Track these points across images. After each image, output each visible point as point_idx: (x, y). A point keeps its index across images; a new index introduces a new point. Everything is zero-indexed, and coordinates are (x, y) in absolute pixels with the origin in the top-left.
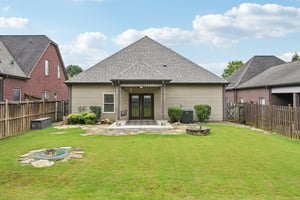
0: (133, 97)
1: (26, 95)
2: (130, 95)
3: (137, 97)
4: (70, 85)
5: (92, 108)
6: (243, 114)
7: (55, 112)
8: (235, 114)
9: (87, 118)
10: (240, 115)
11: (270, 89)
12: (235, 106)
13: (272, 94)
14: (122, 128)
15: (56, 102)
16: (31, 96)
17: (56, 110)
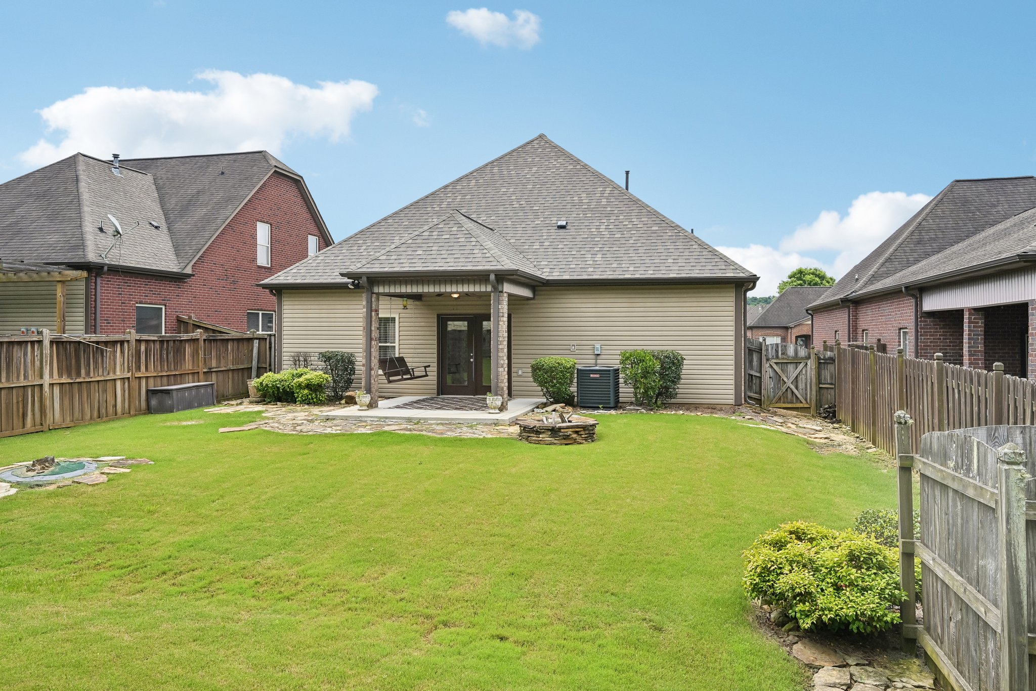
0: (452, 326)
1: (179, 321)
2: (442, 321)
3: (462, 326)
4: (279, 290)
5: (327, 358)
6: (831, 384)
7: (251, 368)
8: (804, 385)
9: (300, 386)
10: (821, 386)
11: (917, 298)
12: (806, 357)
13: (924, 315)
14: (360, 416)
15: (255, 341)
16: (193, 324)
17: (254, 363)
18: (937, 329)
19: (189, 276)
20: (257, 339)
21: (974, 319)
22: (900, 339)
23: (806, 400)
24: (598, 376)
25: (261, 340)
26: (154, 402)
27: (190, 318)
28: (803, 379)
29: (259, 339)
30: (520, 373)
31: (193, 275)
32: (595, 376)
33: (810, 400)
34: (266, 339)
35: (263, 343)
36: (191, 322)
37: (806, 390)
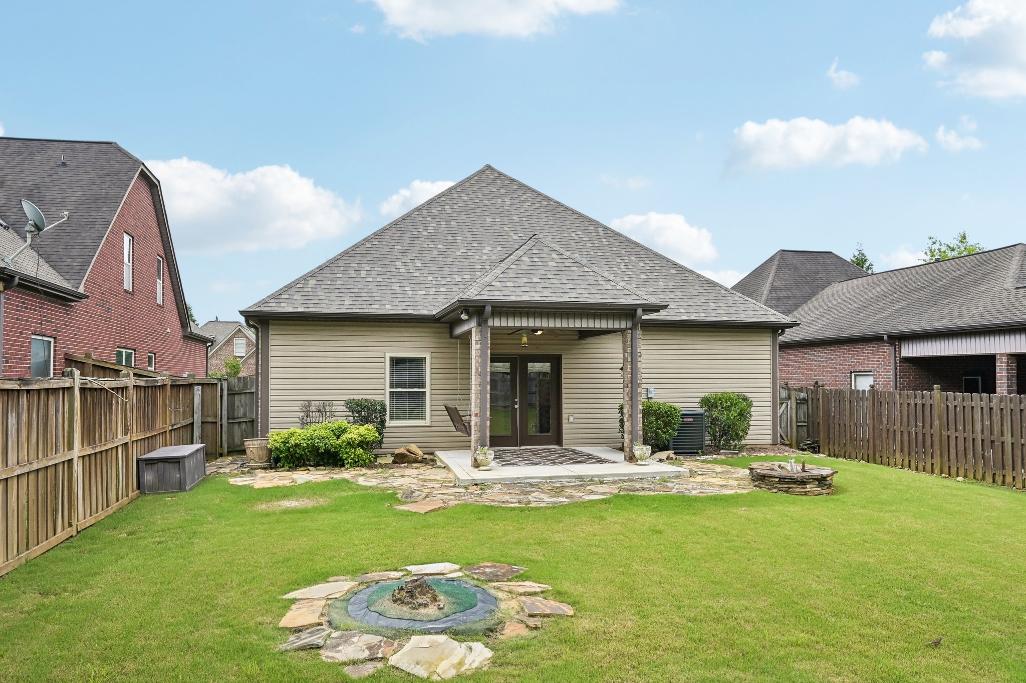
1: (70, 360)
3: (503, 367)
4: (266, 321)
6: (804, 422)
7: (192, 424)
8: (785, 423)
9: (350, 444)
10: (799, 424)
11: (895, 346)
12: (786, 398)
13: (903, 360)
14: (518, 478)
15: (196, 388)
16: (93, 365)
17: (196, 416)
18: (910, 372)
19: (80, 297)
20: (198, 384)
21: (1011, 363)
22: (851, 381)
23: (787, 437)
24: (691, 420)
25: (205, 387)
26: (149, 477)
27: (88, 356)
28: (785, 418)
29: (202, 385)
30: (571, 419)
31: (87, 297)
32: (688, 420)
33: (791, 436)
34: (216, 384)
35: (208, 390)
36: (91, 362)
37: (787, 428)
